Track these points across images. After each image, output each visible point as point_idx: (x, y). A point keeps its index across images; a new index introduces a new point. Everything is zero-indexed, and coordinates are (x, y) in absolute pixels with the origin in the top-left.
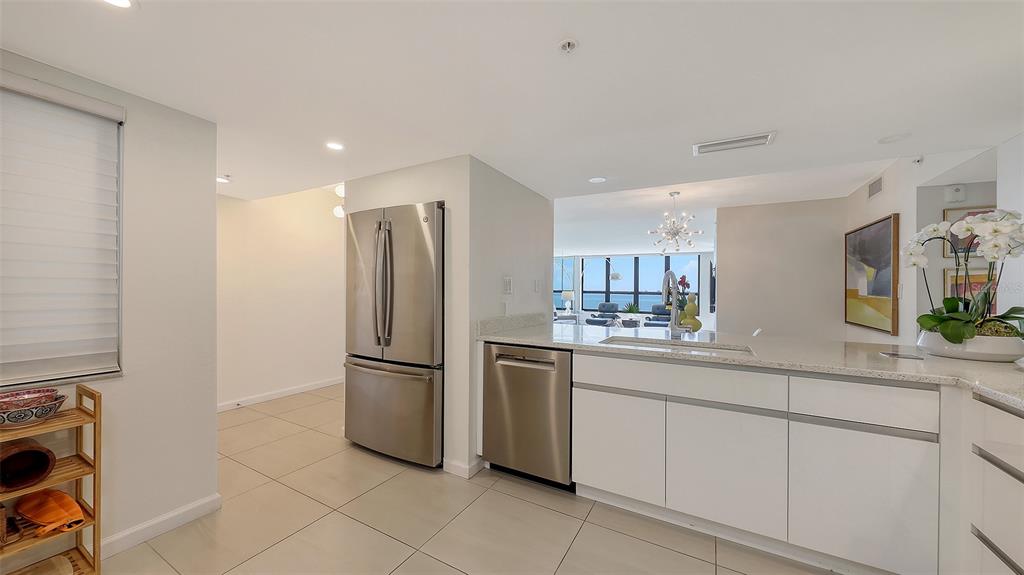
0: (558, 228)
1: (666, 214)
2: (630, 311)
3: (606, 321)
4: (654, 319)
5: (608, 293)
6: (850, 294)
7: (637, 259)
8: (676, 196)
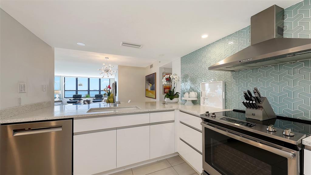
0: (57, 63)
1: (104, 64)
2: (87, 97)
3: (77, 102)
4: (96, 99)
5: (77, 91)
6: (147, 90)
7: (89, 79)
8: (107, 59)
